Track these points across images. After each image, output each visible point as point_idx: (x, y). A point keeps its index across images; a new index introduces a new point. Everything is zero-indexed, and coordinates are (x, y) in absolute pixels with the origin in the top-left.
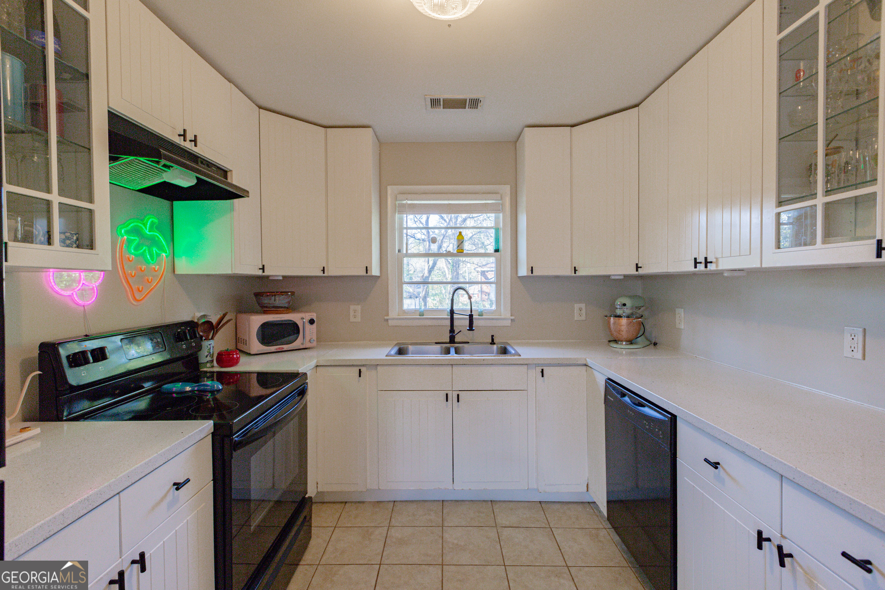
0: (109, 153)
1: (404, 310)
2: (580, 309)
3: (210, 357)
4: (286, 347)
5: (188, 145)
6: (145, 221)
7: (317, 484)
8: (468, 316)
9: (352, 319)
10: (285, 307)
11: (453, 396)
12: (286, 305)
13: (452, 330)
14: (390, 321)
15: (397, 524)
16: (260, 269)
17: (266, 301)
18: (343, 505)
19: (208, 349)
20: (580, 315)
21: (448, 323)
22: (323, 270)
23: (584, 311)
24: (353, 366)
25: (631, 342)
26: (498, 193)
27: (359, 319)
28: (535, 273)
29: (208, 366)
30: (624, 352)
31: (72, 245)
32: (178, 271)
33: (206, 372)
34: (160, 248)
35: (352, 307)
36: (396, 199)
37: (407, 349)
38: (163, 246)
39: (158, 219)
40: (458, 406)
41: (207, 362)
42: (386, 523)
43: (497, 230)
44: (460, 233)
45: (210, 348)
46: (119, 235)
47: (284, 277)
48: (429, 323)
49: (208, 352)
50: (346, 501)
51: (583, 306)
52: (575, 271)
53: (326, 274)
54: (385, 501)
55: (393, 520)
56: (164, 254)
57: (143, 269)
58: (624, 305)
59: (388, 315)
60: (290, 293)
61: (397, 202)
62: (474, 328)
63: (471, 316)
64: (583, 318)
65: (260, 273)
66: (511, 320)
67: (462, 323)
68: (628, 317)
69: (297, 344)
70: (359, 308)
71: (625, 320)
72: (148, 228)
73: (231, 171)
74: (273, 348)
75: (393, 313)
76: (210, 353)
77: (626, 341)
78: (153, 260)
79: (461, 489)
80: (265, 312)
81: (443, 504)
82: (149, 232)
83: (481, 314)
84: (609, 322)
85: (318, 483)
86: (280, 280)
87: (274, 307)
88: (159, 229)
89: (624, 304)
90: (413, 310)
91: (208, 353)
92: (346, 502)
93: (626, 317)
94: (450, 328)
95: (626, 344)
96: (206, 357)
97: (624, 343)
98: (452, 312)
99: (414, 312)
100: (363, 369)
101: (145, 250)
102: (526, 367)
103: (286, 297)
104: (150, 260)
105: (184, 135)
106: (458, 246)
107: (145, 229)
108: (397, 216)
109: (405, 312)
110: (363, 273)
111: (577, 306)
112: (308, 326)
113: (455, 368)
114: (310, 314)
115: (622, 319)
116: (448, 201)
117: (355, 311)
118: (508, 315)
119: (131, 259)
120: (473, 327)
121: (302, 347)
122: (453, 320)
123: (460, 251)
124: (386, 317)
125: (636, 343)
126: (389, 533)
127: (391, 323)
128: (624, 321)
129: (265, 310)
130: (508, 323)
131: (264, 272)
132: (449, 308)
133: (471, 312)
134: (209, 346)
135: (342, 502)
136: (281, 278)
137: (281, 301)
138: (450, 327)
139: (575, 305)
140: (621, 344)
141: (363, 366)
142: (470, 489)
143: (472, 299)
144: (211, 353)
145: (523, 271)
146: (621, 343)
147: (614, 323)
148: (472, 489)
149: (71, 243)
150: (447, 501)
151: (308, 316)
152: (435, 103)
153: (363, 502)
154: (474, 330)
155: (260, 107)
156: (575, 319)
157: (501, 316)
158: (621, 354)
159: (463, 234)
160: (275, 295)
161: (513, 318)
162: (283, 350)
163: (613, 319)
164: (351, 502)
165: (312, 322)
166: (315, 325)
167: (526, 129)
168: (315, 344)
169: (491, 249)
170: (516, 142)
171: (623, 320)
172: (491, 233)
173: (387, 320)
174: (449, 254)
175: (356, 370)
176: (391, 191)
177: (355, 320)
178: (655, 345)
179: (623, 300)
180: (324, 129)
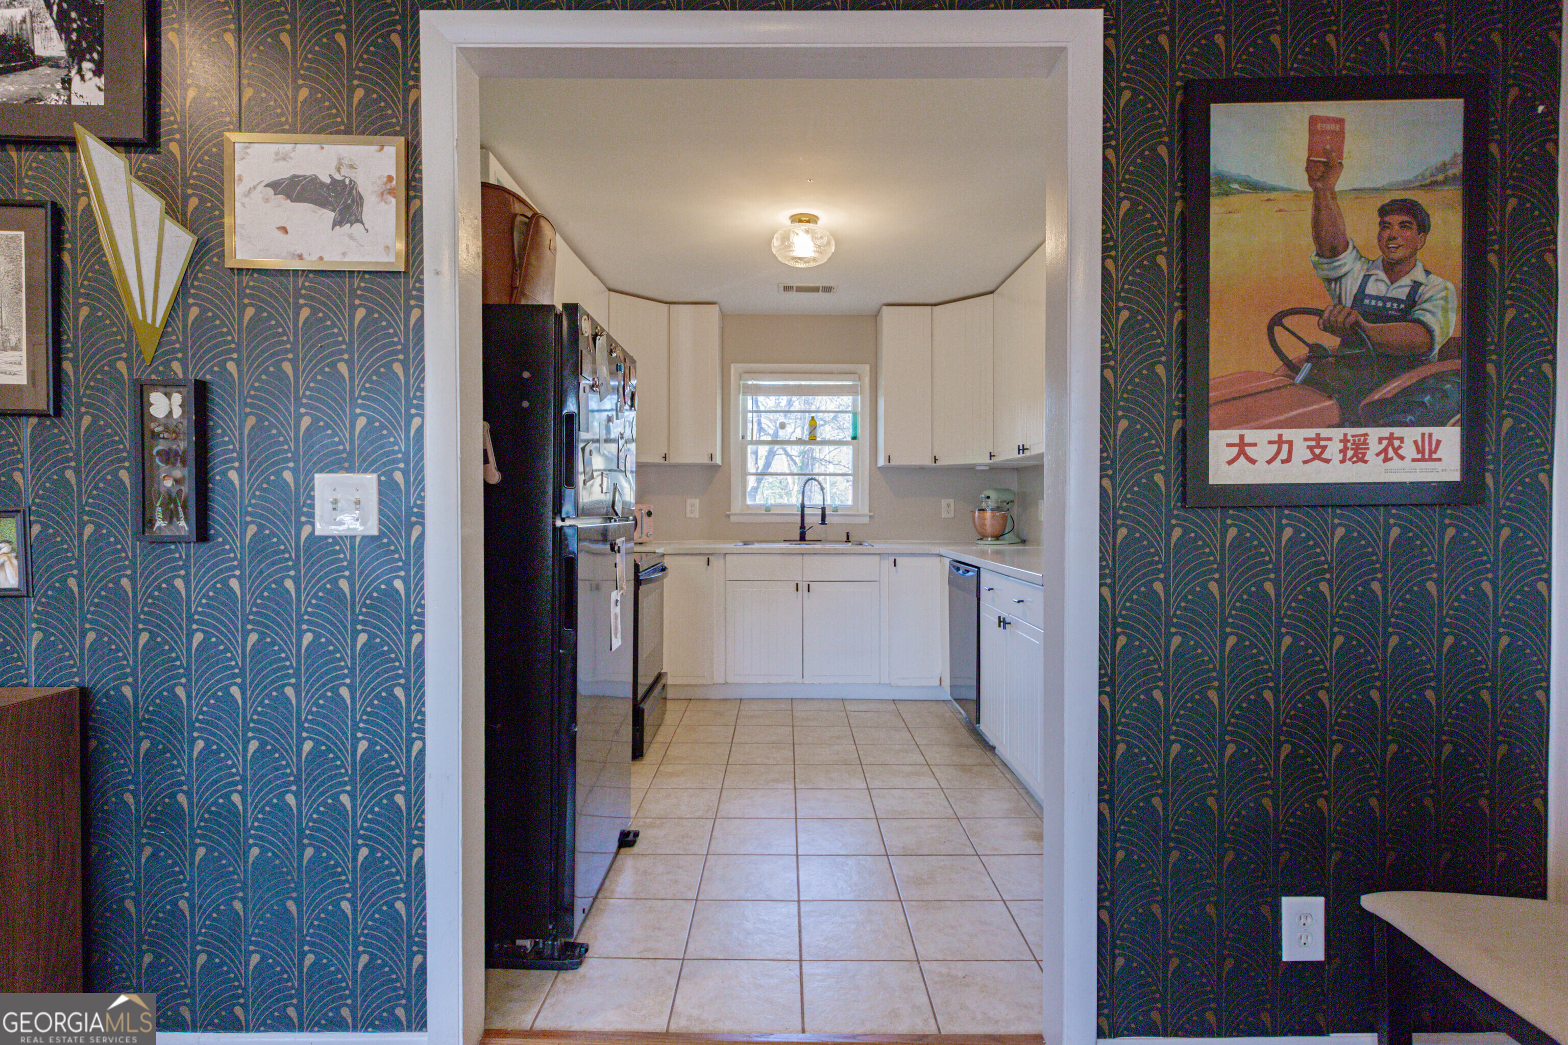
1: (747, 506)
2: (948, 506)
8: (821, 511)
9: (689, 515)
11: (803, 586)
13: (802, 526)
14: (731, 517)
20: (948, 511)
21: (799, 519)
22: (665, 458)
23: (952, 507)
24: (699, 554)
25: (997, 537)
26: (855, 373)
27: (696, 515)
28: (893, 463)
30: (991, 548)
35: (689, 501)
36: (740, 378)
40: (809, 595)
42: (733, 721)
43: (855, 415)
44: (813, 418)
48: (776, 519)
51: (951, 502)
52: (936, 460)
53: (667, 462)
54: (732, 699)
55: (739, 719)
58: (988, 497)
59: (729, 511)
61: (742, 383)
63: (823, 509)
64: (952, 515)
66: (870, 517)
67: (813, 519)
68: (993, 510)
70: (696, 502)
71: (990, 514)
75: (736, 508)
77: (992, 537)
79: (812, 683)
81: (792, 703)
83: (836, 510)
84: (975, 518)
90: (759, 505)
92: (691, 699)
93: (991, 511)
94: (800, 525)
95: (992, 540)
97: (990, 539)
98: (803, 507)
99: (760, 507)
100: (711, 558)
102: (878, 557)
106: (810, 433)
108: (741, 396)
109: (749, 507)
110: (707, 461)
111: (944, 502)
112: (646, 518)
113: (806, 557)
114: (648, 506)
115: (986, 513)
116: (799, 382)
117: (692, 505)
118: (866, 510)
120: (826, 523)
121: (639, 541)
122: (804, 515)
123: (812, 439)
124: (727, 513)
125: (1002, 540)
127: (733, 519)
130: (866, 520)
132: (799, 502)
135: (686, 698)
138: (800, 523)
139: (942, 500)
140: (985, 540)
141: (711, 554)
143: (825, 492)
145: (881, 462)
147: (979, 517)
150: (797, 698)
151: (645, 508)
152: (787, 288)
153: (708, 699)
154: (827, 525)
155: (610, 290)
156: (946, 517)
157: (859, 512)
159: (816, 418)
161: (871, 514)
163: (978, 513)
165: (649, 514)
166: (653, 517)
167: (885, 308)
168: (651, 538)
169: (847, 435)
170: (876, 316)
171: (988, 514)
172: (849, 417)
173: (729, 516)
174: (799, 442)
175: (705, 559)
176: (734, 369)
177: (692, 516)
178: (1024, 542)
179: (987, 493)
180: (666, 306)
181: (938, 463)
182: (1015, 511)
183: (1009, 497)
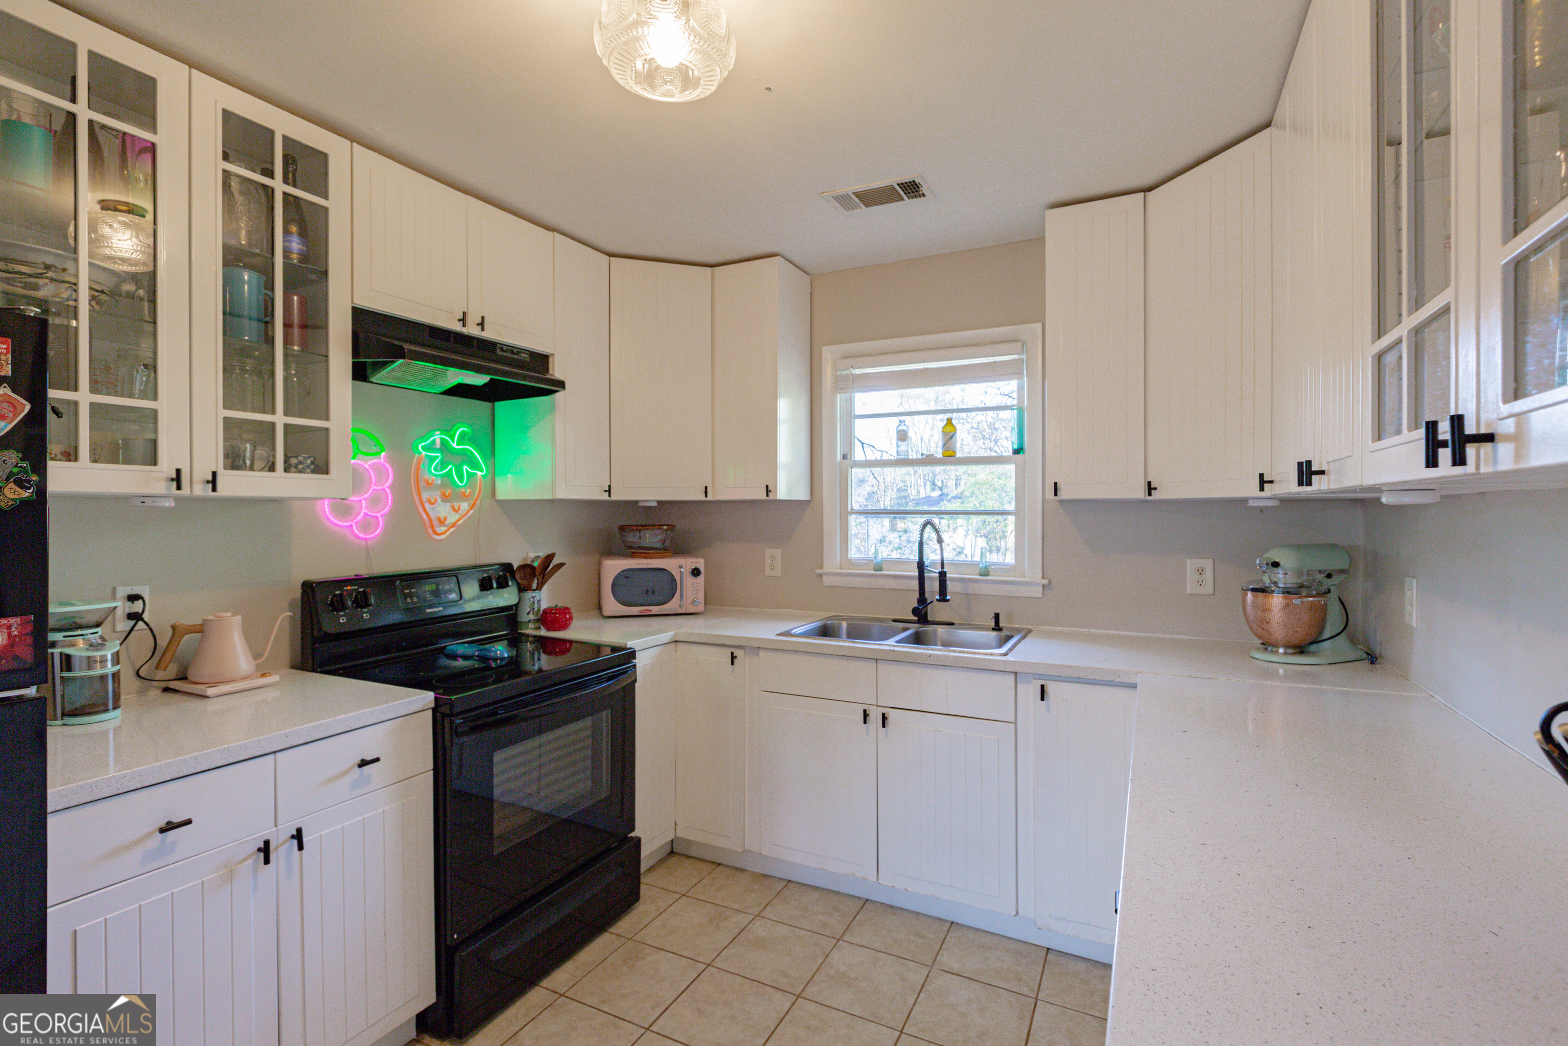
0: (353, 358)
1: (850, 560)
2: (1201, 571)
3: (533, 614)
4: (655, 610)
5: (472, 330)
6: (453, 432)
7: (676, 824)
8: (938, 575)
9: (768, 572)
10: (656, 549)
11: (875, 715)
12: (658, 546)
13: (922, 599)
14: (824, 578)
15: (771, 917)
16: (605, 491)
17: (632, 538)
18: (713, 866)
19: (531, 604)
20: (1200, 582)
21: (915, 585)
22: (706, 492)
23: (1208, 576)
24: (723, 645)
25: (1301, 649)
26: (1017, 341)
27: (778, 572)
29: (530, 627)
30: (1281, 671)
31: (305, 470)
32: (500, 496)
33: (528, 636)
34: (474, 465)
35: (769, 552)
36: (838, 368)
37: (839, 628)
38: (479, 462)
39: (471, 426)
40: (887, 735)
41: (529, 621)
42: (756, 911)
43: (1021, 410)
44: (949, 421)
45: (534, 603)
46: (416, 452)
47: (658, 502)
48: (891, 584)
49: (530, 607)
50: (719, 862)
51: (1207, 564)
52: (1151, 489)
53: (710, 498)
54: (775, 877)
55: (769, 908)
56: (479, 473)
57: (447, 494)
58: (1276, 565)
59: (822, 568)
60: (665, 527)
61: (840, 373)
62: (948, 597)
63: (942, 574)
64: (1208, 589)
65: (605, 497)
66: (1044, 586)
67: (932, 586)
68: (1287, 592)
69: (672, 606)
70: (778, 552)
71: (1280, 599)
72: (456, 440)
73: (552, 355)
74: (635, 610)
75: (832, 564)
76: (534, 609)
77: (1287, 646)
78: (462, 482)
79: (891, 885)
80: (633, 555)
81: (864, 904)
82: (458, 445)
83: (984, 572)
84: (1244, 601)
85: (678, 823)
86: (654, 507)
87: (640, 548)
88: (473, 441)
89: (1275, 562)
90: (865, 560)
91: (529, 609)
92: (720, 864)
93: (1283, 593)
94: (917, 596)
95: (1285, 653)
96: (528, 613)
97: (1281, 650)
98: (921, 566)
99: (866, 564)
100: (742, 654)
101: (451, 469)
102: (1012, 677)
103: (658, 531)
104: (458, 482)
105: (463, 320)
106: (944, 445)
107: (451, 443)
108: (842, 394)
109: (852, 563)
110: (762, 496)
111: (1191, 565)
112: (689, 580)
113: (881, 665)
114: (694, 560)
115: (1273, 597)
116: (923, 364)
117: (773, 558)
118: (1037, 577)
119: (430, 482)
120: (948, 594)
121: (679, 611)
122: (924, 581)
123: (949, 455)
124: (818, 571)
125: (1313, 654)
126: (750, 925)
127: (827, 580)
128: (1277, 601)
129: (634, 551)
130: (1038, 592)
131: (610, 496)
132: (916, 558)
133: (943, 567)
134: (532, 599)
135: (713, 863)
136: (655, 504)
137: (650, 538)
138: (918, 593)
139: (1188, 561)
140: (1272, 651)
141: (745, 648)
142: (906, 890)
143: (943, 544)
144: (536, 609)
146: (1274, 649)
147: (1254, 604)
148: (910, 890)
149: (303, 468)
150: (874, 902)
151: (690, 563)
152: (843, 201)
153: (742, 870)
154: (948, 600)
155: (610, 255)
156: (1189, 591)
157: (1024, 577)
158: (1274, 675)
159: (954, 422)
160: (640, 531)
161: (1046, 582)
162: (650, 613)
163: (1254, 596)
164: (727, 866)
165: (696, 572)
166: (701, 578)
167: (1051, 214)
168: (701, 608)
169: (1006, 447)
170: (1036, 232)
171: (1275, 599)
172: (1010, 416)
173: (820, 576)
174: (928, 460)
175: (728, 652)
176: (828, 354)
177: (773, 573)
178: (1372, 658)
179: (1275, 555)
180: (710, 269)
181: (1156, 495)
182: (1358, 589)
183: (1337, 562)
